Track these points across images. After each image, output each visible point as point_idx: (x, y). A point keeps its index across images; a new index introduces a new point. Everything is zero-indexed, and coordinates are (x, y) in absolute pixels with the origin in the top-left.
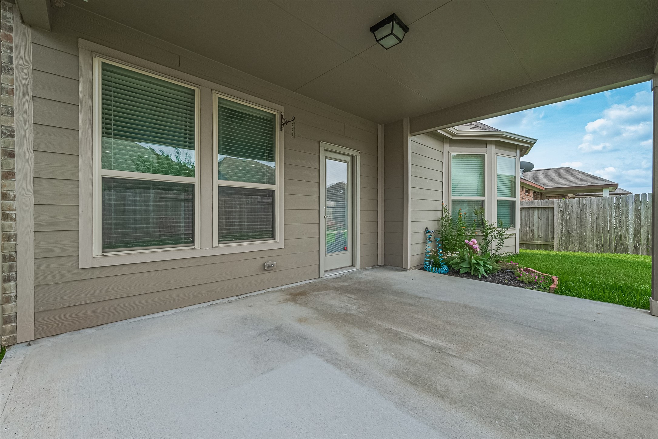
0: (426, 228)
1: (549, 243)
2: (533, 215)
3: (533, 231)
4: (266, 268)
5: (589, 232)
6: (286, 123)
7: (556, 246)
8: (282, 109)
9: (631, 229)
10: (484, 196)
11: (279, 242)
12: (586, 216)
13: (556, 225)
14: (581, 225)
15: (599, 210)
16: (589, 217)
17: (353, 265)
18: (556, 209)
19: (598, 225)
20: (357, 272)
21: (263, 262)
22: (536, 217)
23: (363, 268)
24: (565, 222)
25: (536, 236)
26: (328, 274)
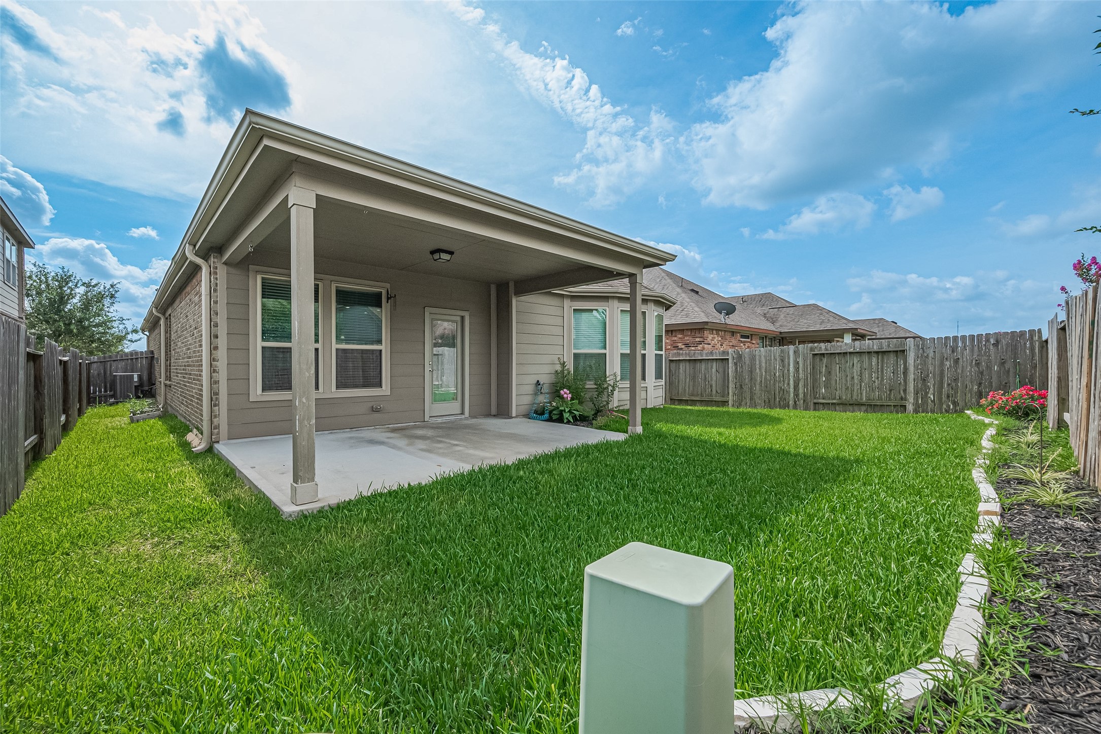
0: (538, 381)
1: (724, 399)
2: (712, 367)
3: (711, 386)
4: (375, 410)
5: (758, 386)
6: (391, 297)
7: (730, 403)
8: (388, 286)
9: (792, 382)
10: (605, 348)
11: (385, 389)
12: (756, 369)
13: (730, 379)
14: (751, 379)
15: (766, 363)
16: (758, 370)
17: (462, 413)
18: (730, 361)
19: (766, 378)
20: (466, 419)
21: (371, 405)
22: (714, 370)
23: (472, 416)
24: (738, 375)
25: (714, 392)
26: (434, 419)
